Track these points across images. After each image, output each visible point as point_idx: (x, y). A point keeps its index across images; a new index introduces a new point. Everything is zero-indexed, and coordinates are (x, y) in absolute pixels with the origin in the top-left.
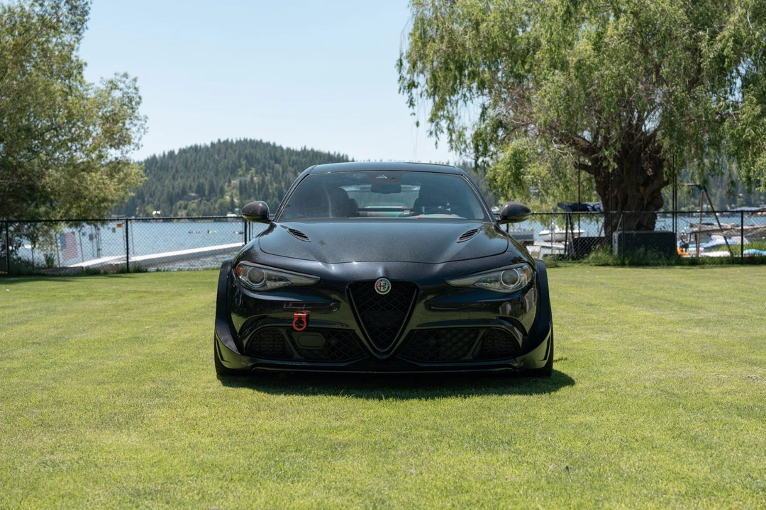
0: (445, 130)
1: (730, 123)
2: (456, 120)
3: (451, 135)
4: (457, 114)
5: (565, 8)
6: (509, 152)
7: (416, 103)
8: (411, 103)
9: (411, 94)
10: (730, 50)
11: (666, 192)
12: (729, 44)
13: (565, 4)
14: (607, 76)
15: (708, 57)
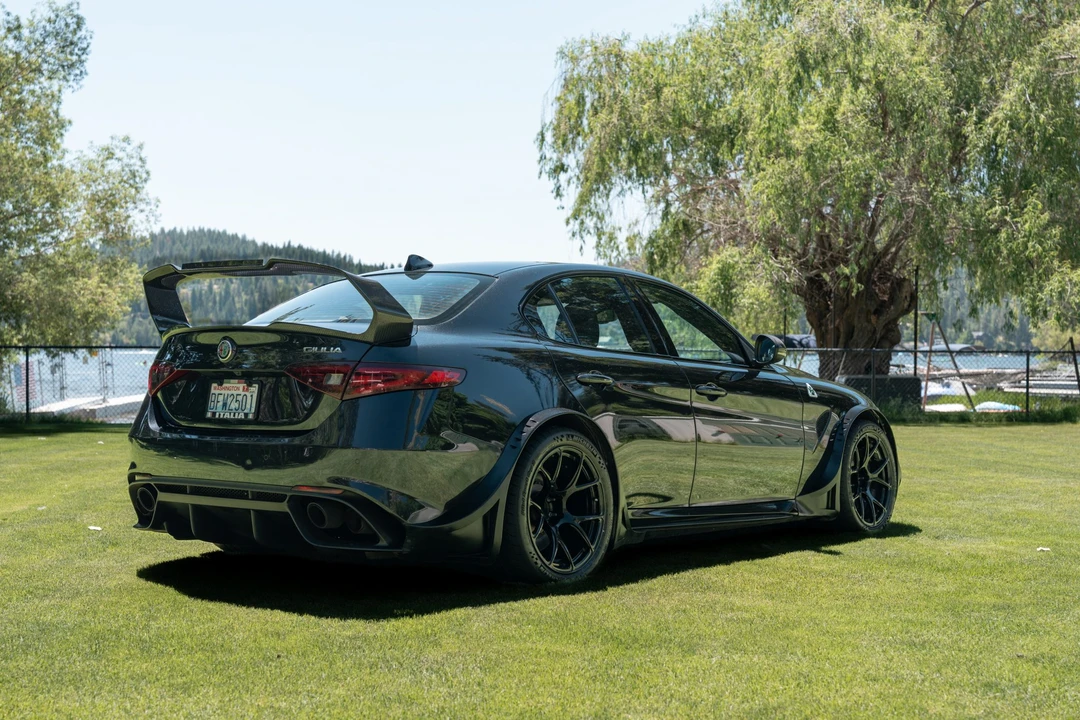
0: (592, 231)
1: (1008, 234)
2: (607, 218)
3: (600, 238)
4: (608, 210)
5: (794, 76)
6: (715, 266)
7: (564, 193)
8: (558, 194)
9: (558, 180)
10: (1005, 137)
11: (906, 325)
12: (1003, 129)
13: (794, 69)
14: (849, 168)
15: (976, 146)
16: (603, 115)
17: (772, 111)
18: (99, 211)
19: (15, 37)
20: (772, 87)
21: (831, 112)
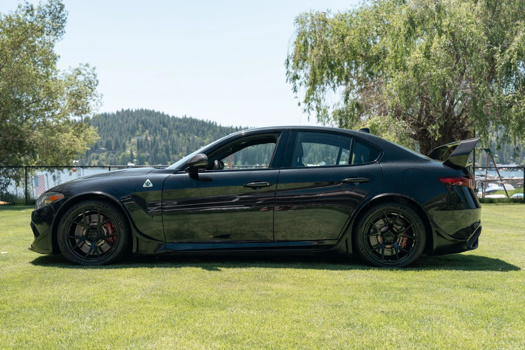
0: (315, 109)
1: (516, 108)
2: (322, 102)
3: (318, 112)
4: (323, 98)
5: (407, 30)
7: (298, 90)
8: (295, 90)
9: (295, 83)
10: (515, 59)
12: (514, 56)
13: (407, 27)
14: (435, 76)
15: (501, 64)
16: (315, 50)
17: (396, 48)
18: (73, 100)
19: (31, 15)
20: (398, 35)
21: (428, 47)
